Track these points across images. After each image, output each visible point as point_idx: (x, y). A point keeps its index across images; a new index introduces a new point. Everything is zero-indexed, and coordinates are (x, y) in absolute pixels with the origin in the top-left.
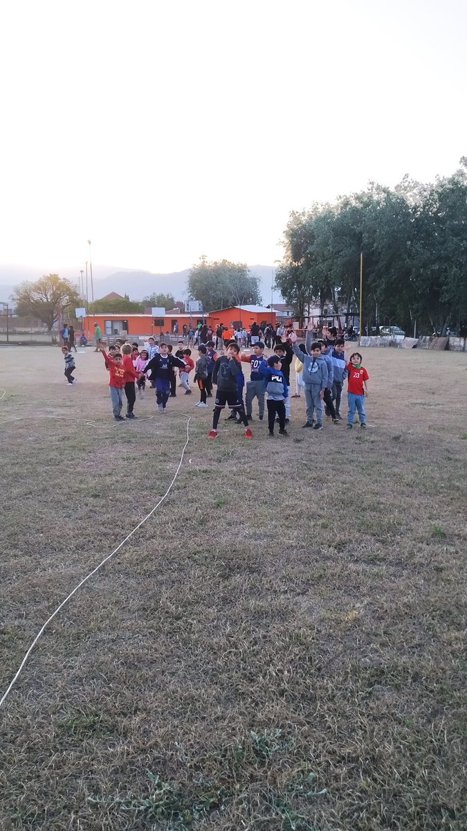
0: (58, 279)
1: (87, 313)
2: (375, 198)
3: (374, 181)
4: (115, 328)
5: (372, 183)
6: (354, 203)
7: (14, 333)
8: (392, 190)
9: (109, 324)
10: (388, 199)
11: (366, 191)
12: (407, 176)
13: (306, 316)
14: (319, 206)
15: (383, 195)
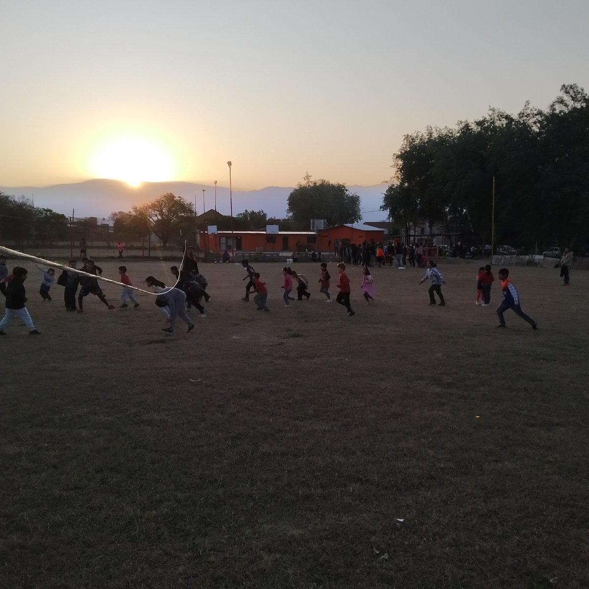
0: (173, 197)
1: (218, 230)
2: (498, 123)
3: (495, 108)
4: (229, 244)
5: (493, 110)
6: (475, 128)
7: (132, 248)
8: (515, 116)
9: (223, 240)
10: (509, 124)
11: (488, 118)
12: (528, 103)
13: (411, 234)
14: (434, 130)
15: (504, 122)
